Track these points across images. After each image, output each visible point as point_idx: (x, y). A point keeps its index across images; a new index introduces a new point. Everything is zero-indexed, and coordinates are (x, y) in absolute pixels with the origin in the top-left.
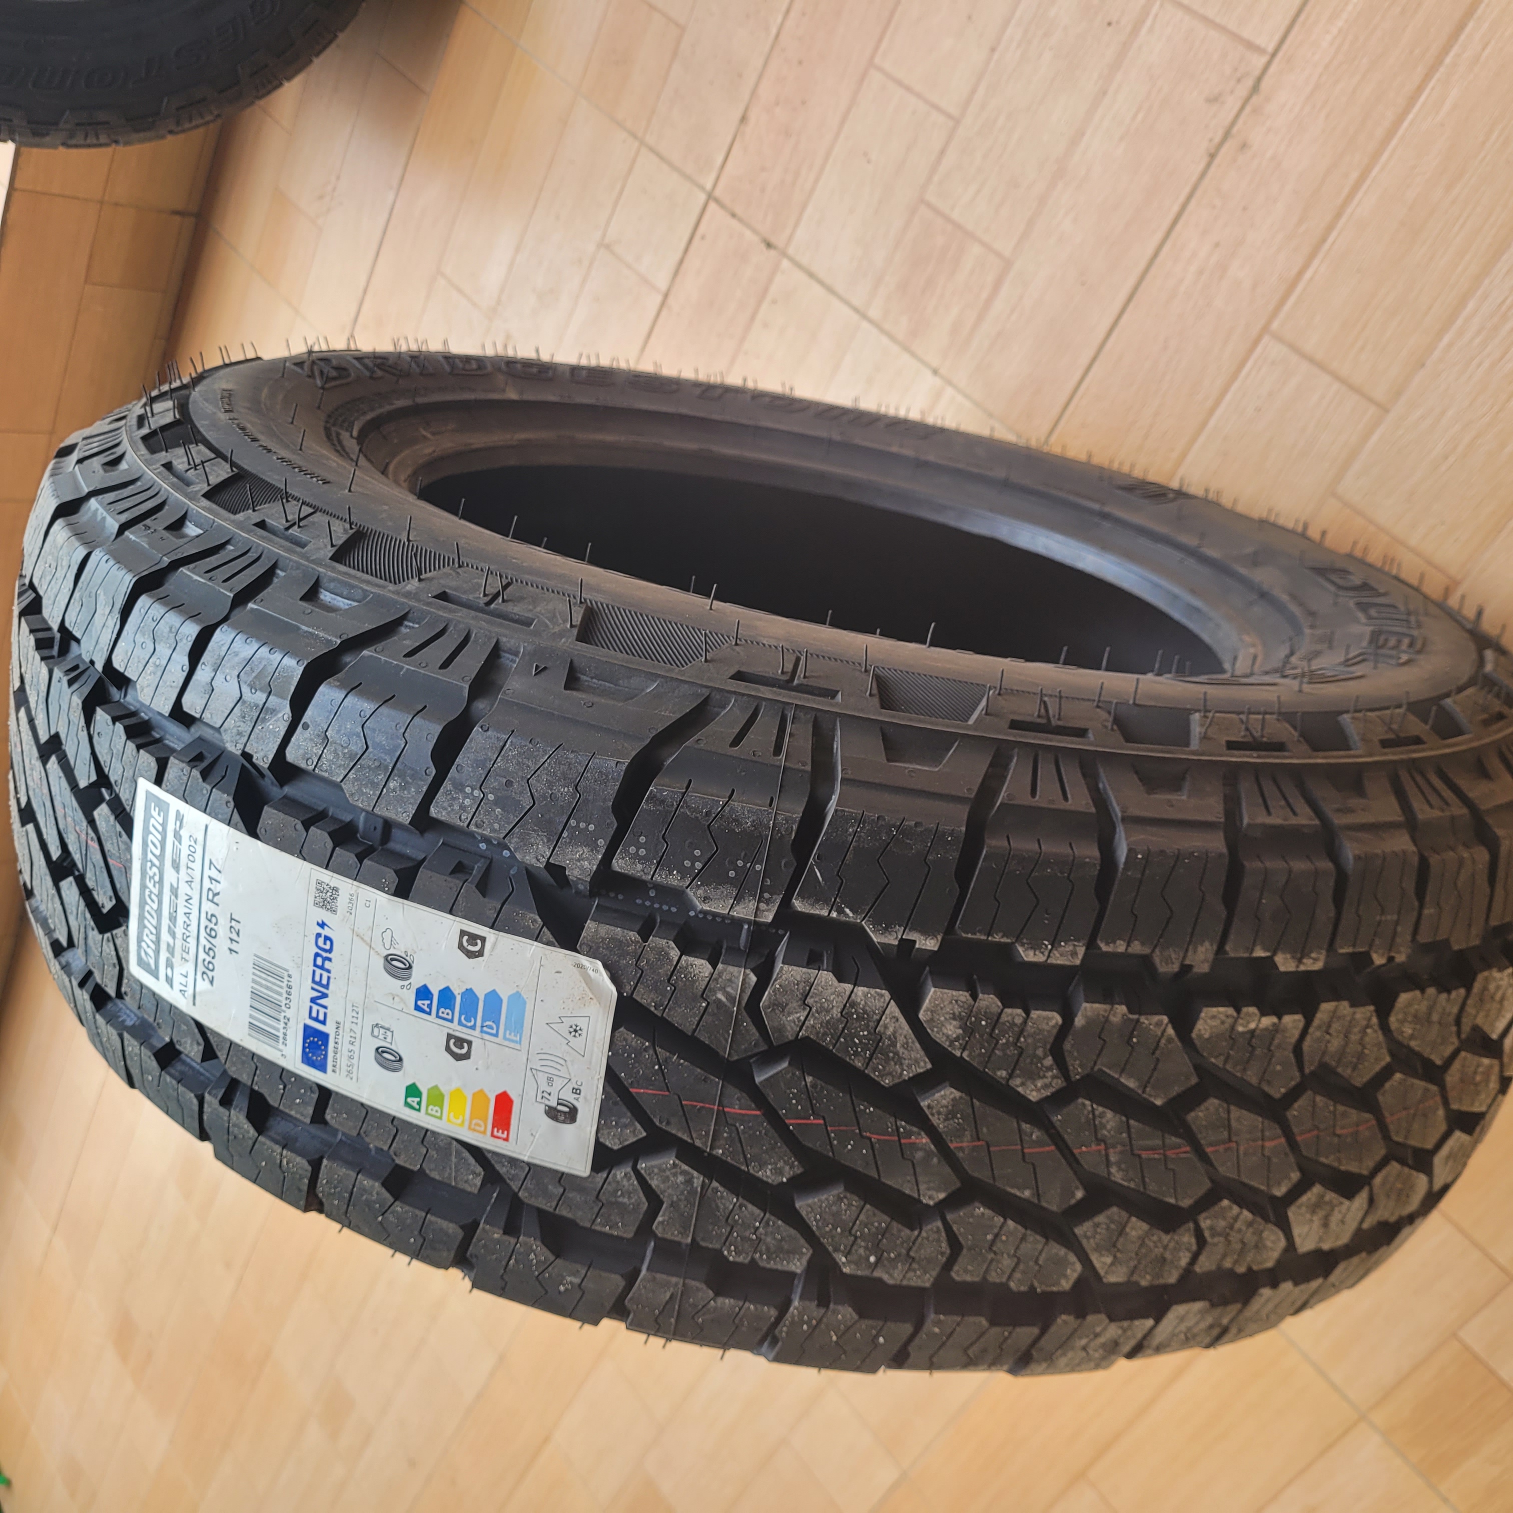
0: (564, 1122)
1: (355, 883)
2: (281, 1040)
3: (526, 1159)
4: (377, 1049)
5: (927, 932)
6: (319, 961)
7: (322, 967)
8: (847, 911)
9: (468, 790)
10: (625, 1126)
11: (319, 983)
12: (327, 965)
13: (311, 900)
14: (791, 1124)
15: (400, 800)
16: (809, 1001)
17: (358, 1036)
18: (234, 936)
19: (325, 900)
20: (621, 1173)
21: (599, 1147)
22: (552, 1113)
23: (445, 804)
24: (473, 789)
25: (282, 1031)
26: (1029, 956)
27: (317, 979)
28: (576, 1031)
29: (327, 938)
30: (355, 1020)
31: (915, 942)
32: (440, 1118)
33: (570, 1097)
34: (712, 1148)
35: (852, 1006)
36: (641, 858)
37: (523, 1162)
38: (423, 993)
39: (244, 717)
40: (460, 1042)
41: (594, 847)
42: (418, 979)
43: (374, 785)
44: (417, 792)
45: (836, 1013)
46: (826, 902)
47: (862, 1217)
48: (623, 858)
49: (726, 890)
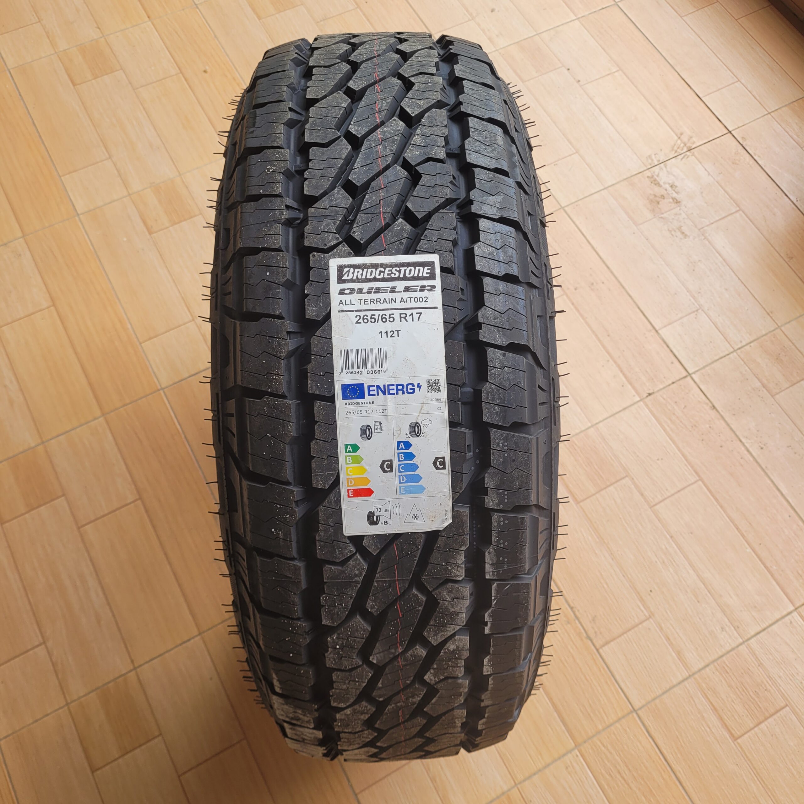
0: (368, 520)
1: (447, 400)
2: (348, 371)
3: (342, 507)
4: (368, 426)
6: (400, 387)
7: (398, 390)
8: (495, 602)
9: (506, 444)
10: (376, 546)
11: (389, 389)
12: (400, 392)
13: (429, 378)
14: (397, 607)
15: (491, 414)
16: (455, 600)
17: (371, 415)
18: (390, 334)
19: (432, 385)
20: (352, 548)
21: (361, 537)
22: (371, 515)
23: (497, 435)
24: (507, 446)
25: (354, 371)
27: (391, 387)
28: (416, 517)
29: (414, 390)
30: (378, 412)
32: (347, 463)
33: (382, 520)
34: (376, 581)
35: (456, 614)
36: (499, 524)
37: (341, 506)
38: (408, 444)
39: (495, 319)
40: (390, 466)
42: (412, 440)
43: (493, 399)
44: (497, 421)
45: (453, 610)
46: (498, 594)
47: (358, 639)
48: (498, 517)
49: (495, 559)
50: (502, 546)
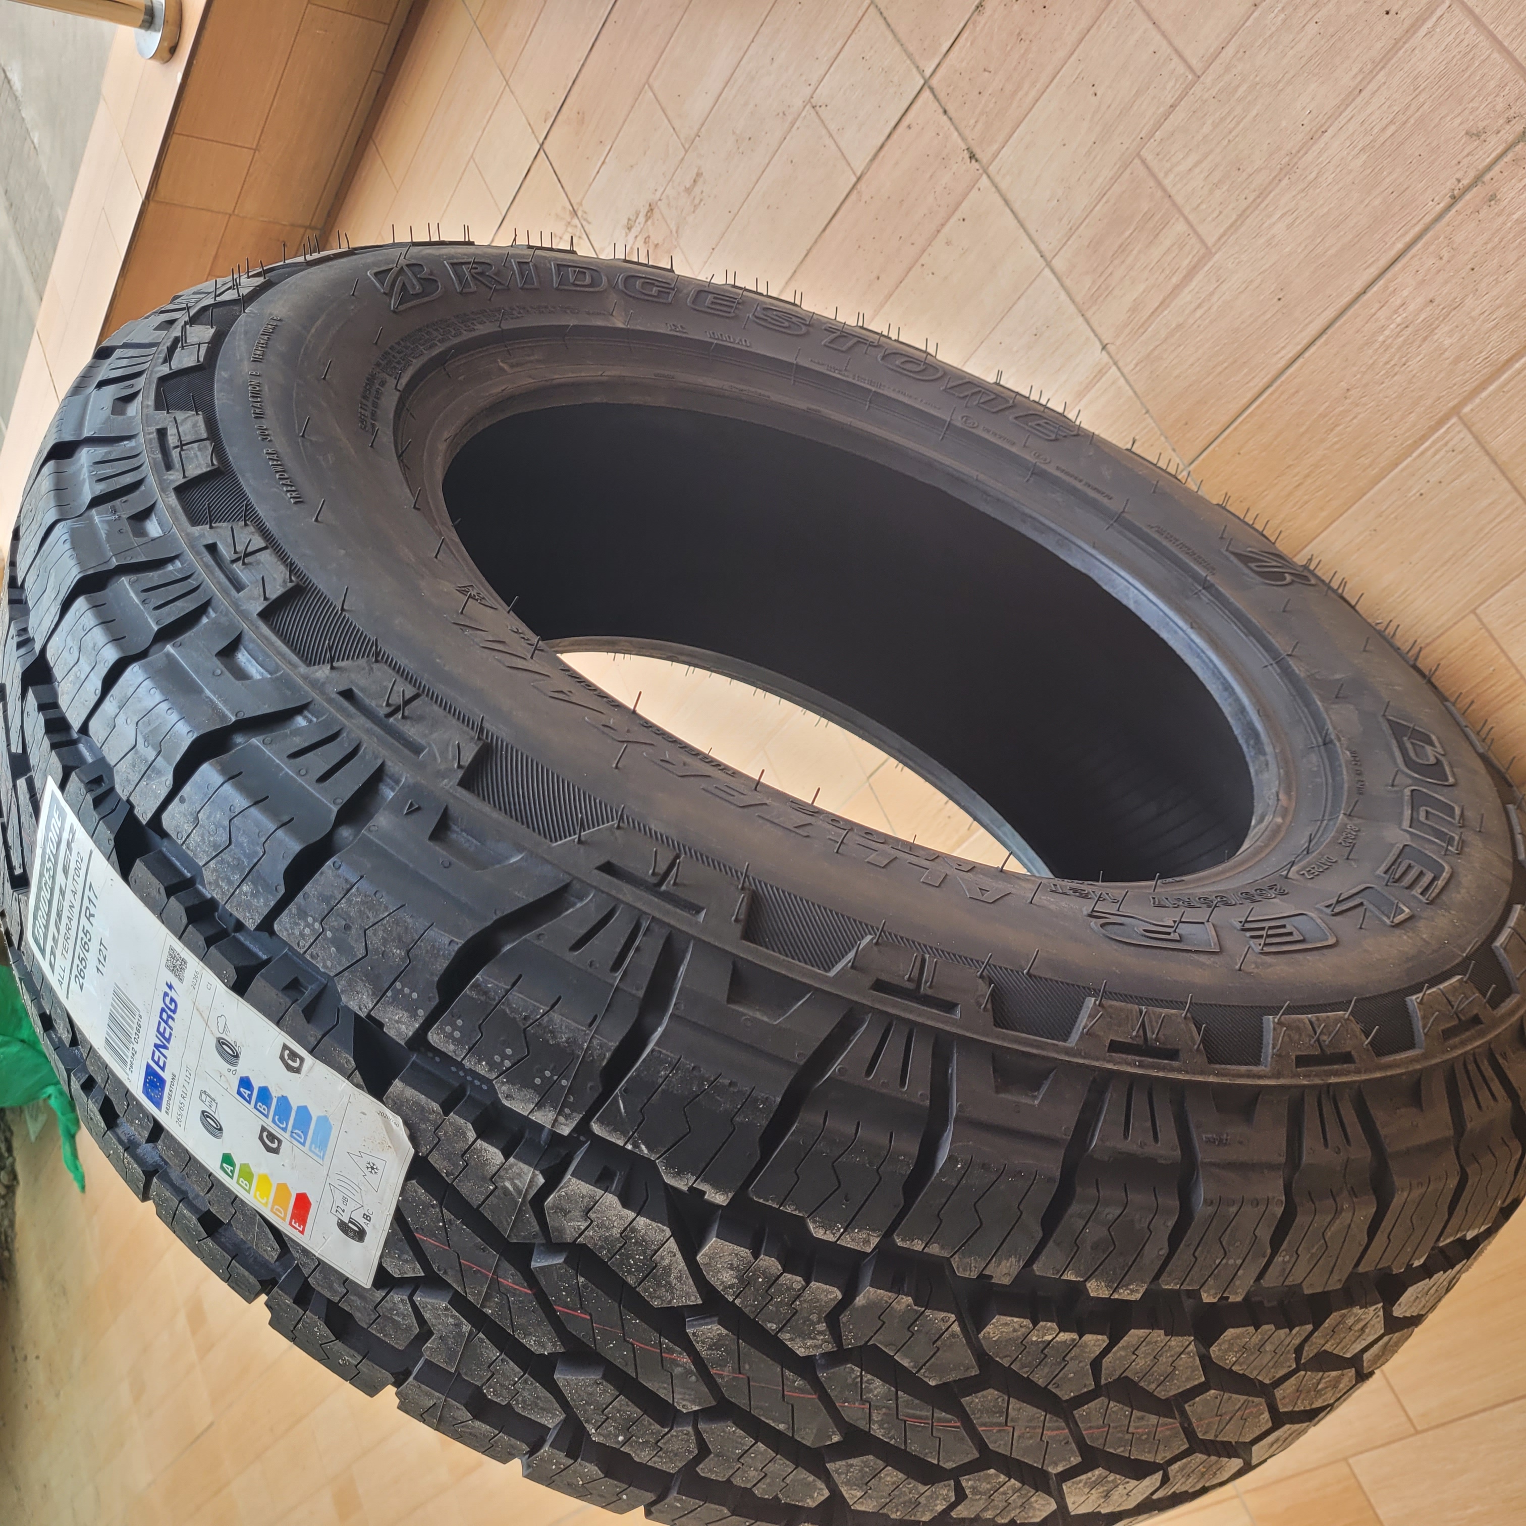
0: (353, 1238)
1: (201, 963)
2: (128, 1065)
3: (317, 1254)
4: (203, 1112)
5: (718, 1186)
6: (165, 1016)
7: (166, 1022)
8: (643, 1147)
9: (310, 920)
10: (406, 1261)
11: (163, 1035)
12: (170, 1022)
13: (164, 961)
14: (560, 1311)
15: (248, 906)
16: (592, 1215)
17: (189, 1094)
18: (102, 960)
19: (174, 966)
20: (398, 1297)
21: (381, 1270)
22: (343, 1227)
23: (288, 926)
24: (315, 920)
25: (130, 1059)
26: (819, 1233)
27: (162, 1030)
28: (372, 1168)
29: (172, 1000)
30: (187, 1079)
31: (704, 1193)
32: (249, 1192)
33: (362, 1222)
34: (483, 1306)
35: (632, 1231)
36: (455, 1040)
37: (314, 1256)
38: (245, 1083)
39: (134, 766)
40: (272, 1137)
41: (414, 1015)
42: (244, 1068)
43: (230, 882)
44: (265, 904)
45: (616, 1232)
46: (624, 1133)
47: (616, 1403)
48: (438, 1034)
49: (529, 1094)
50: (507, 1063)
